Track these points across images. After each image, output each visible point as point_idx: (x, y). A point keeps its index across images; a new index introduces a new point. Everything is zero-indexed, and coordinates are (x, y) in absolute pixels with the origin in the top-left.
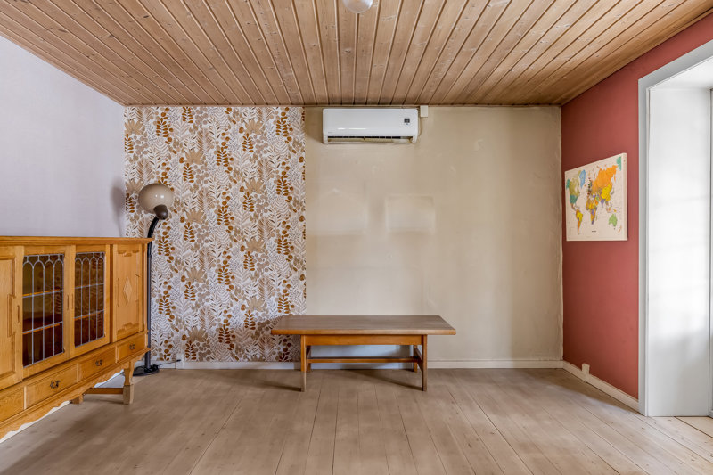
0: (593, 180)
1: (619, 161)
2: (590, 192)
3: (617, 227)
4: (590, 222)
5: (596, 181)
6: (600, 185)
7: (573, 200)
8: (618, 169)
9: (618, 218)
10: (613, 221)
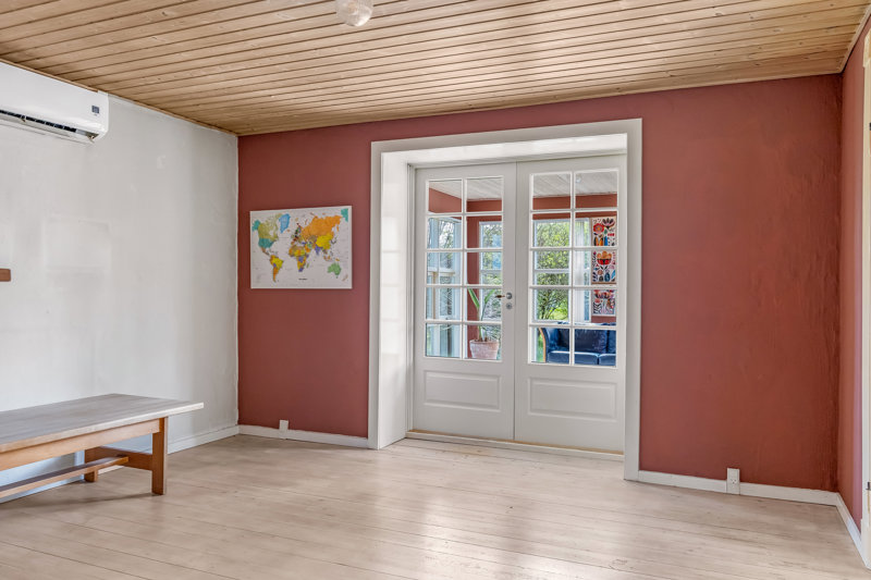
0: (303, 226)
1: (345, 213)
2: (296, 238)
3: (341, 276)
4: (297, 269)
5: (308, 228)
6: (313, 233)
7: (265, 243)
8: (343, 220)
9: (342, 267)
10: (336, 270)
